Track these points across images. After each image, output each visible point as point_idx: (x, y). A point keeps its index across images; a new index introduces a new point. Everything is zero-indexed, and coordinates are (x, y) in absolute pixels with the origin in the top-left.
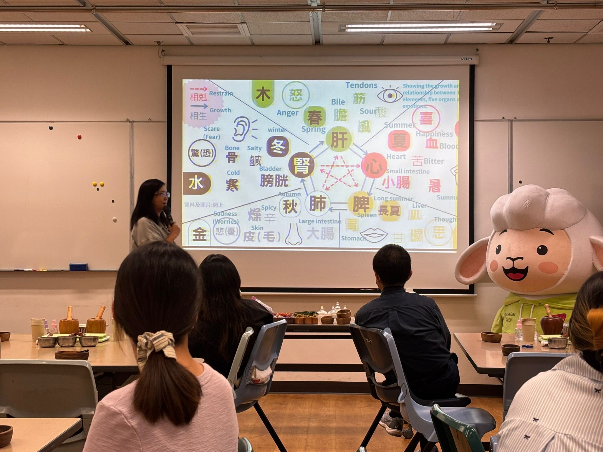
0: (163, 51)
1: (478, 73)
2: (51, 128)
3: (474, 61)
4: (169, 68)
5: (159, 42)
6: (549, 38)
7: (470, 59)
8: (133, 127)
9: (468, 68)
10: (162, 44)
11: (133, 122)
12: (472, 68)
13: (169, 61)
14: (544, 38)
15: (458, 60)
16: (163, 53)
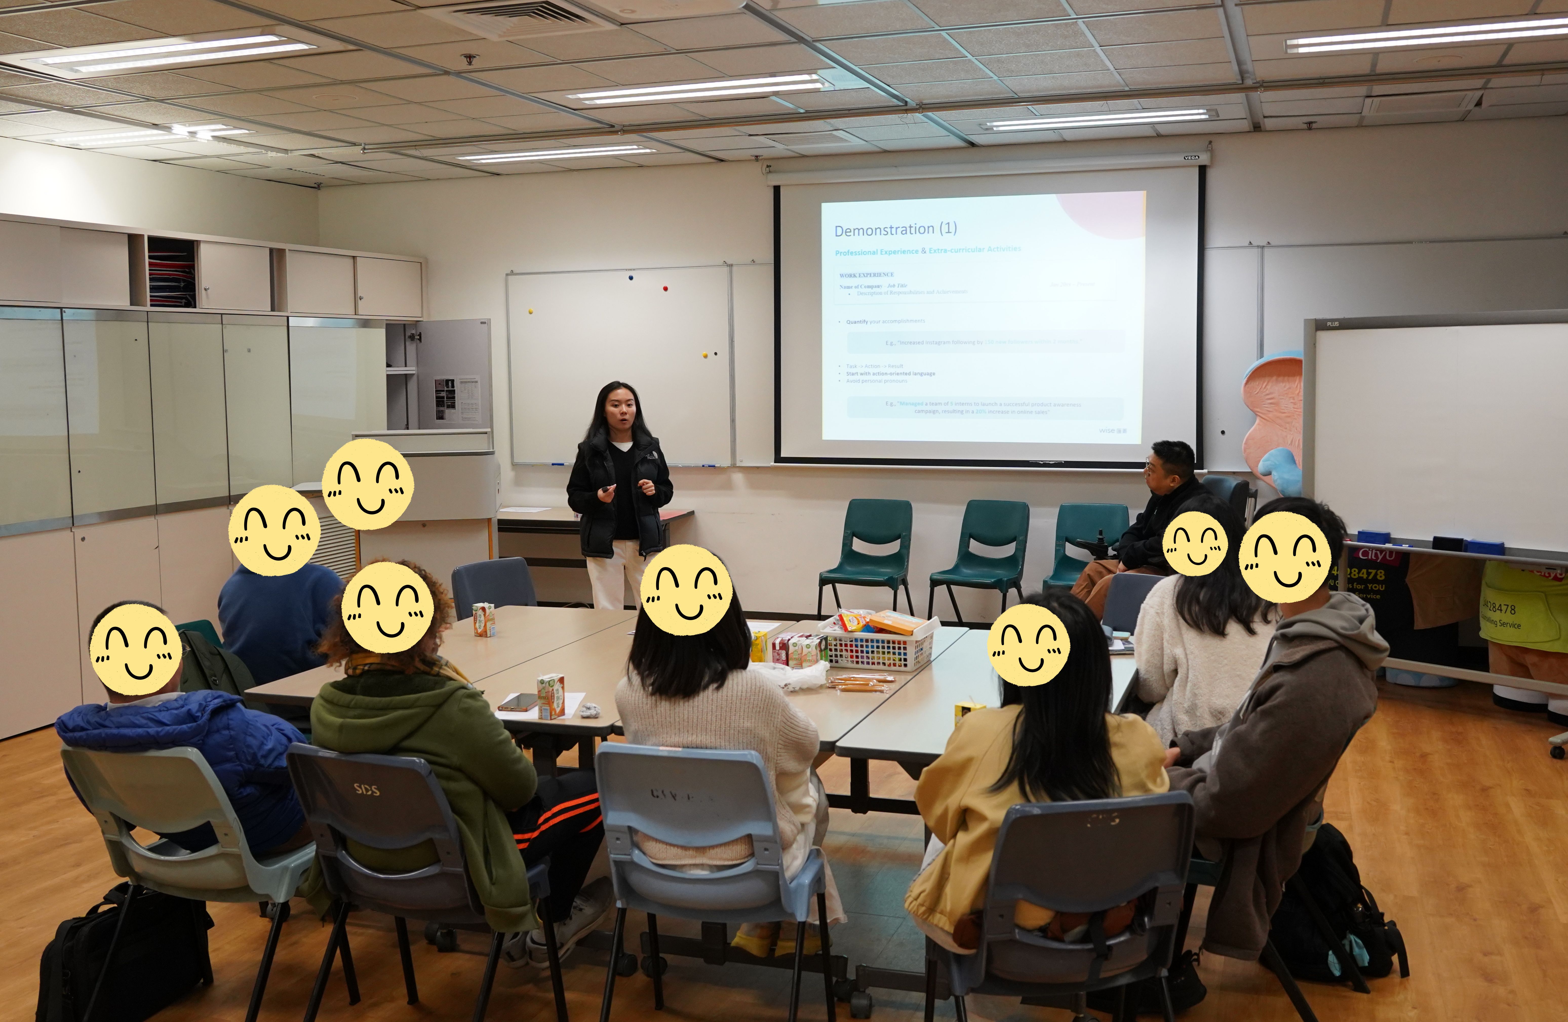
0: (768, 166)
1: (1212, 177)
2: (631, 278)
3: (1204, 159)
4: (777, 190)
5: (757, 156)
6: (1310, 123)
7: (1197, 158)
8: (731, 272)
9: (1197, 170)
10: (760, 158)
11: (731, 265)
12: (1203, 171)
13: (775, 180)
14: (1304, 123)
15: (1178, 159)
16: (768, 169)
